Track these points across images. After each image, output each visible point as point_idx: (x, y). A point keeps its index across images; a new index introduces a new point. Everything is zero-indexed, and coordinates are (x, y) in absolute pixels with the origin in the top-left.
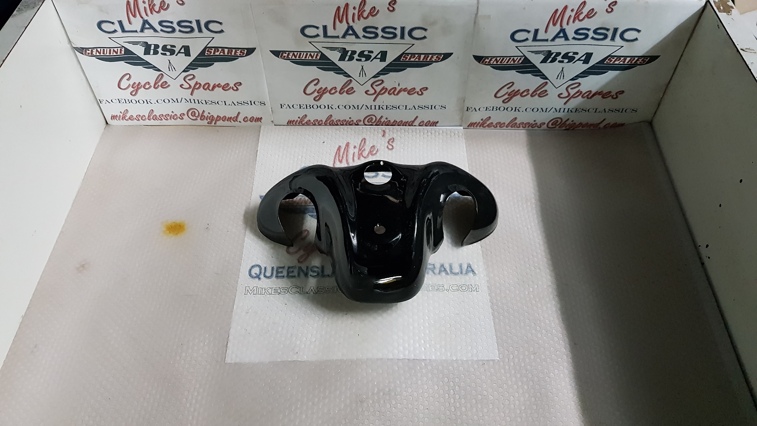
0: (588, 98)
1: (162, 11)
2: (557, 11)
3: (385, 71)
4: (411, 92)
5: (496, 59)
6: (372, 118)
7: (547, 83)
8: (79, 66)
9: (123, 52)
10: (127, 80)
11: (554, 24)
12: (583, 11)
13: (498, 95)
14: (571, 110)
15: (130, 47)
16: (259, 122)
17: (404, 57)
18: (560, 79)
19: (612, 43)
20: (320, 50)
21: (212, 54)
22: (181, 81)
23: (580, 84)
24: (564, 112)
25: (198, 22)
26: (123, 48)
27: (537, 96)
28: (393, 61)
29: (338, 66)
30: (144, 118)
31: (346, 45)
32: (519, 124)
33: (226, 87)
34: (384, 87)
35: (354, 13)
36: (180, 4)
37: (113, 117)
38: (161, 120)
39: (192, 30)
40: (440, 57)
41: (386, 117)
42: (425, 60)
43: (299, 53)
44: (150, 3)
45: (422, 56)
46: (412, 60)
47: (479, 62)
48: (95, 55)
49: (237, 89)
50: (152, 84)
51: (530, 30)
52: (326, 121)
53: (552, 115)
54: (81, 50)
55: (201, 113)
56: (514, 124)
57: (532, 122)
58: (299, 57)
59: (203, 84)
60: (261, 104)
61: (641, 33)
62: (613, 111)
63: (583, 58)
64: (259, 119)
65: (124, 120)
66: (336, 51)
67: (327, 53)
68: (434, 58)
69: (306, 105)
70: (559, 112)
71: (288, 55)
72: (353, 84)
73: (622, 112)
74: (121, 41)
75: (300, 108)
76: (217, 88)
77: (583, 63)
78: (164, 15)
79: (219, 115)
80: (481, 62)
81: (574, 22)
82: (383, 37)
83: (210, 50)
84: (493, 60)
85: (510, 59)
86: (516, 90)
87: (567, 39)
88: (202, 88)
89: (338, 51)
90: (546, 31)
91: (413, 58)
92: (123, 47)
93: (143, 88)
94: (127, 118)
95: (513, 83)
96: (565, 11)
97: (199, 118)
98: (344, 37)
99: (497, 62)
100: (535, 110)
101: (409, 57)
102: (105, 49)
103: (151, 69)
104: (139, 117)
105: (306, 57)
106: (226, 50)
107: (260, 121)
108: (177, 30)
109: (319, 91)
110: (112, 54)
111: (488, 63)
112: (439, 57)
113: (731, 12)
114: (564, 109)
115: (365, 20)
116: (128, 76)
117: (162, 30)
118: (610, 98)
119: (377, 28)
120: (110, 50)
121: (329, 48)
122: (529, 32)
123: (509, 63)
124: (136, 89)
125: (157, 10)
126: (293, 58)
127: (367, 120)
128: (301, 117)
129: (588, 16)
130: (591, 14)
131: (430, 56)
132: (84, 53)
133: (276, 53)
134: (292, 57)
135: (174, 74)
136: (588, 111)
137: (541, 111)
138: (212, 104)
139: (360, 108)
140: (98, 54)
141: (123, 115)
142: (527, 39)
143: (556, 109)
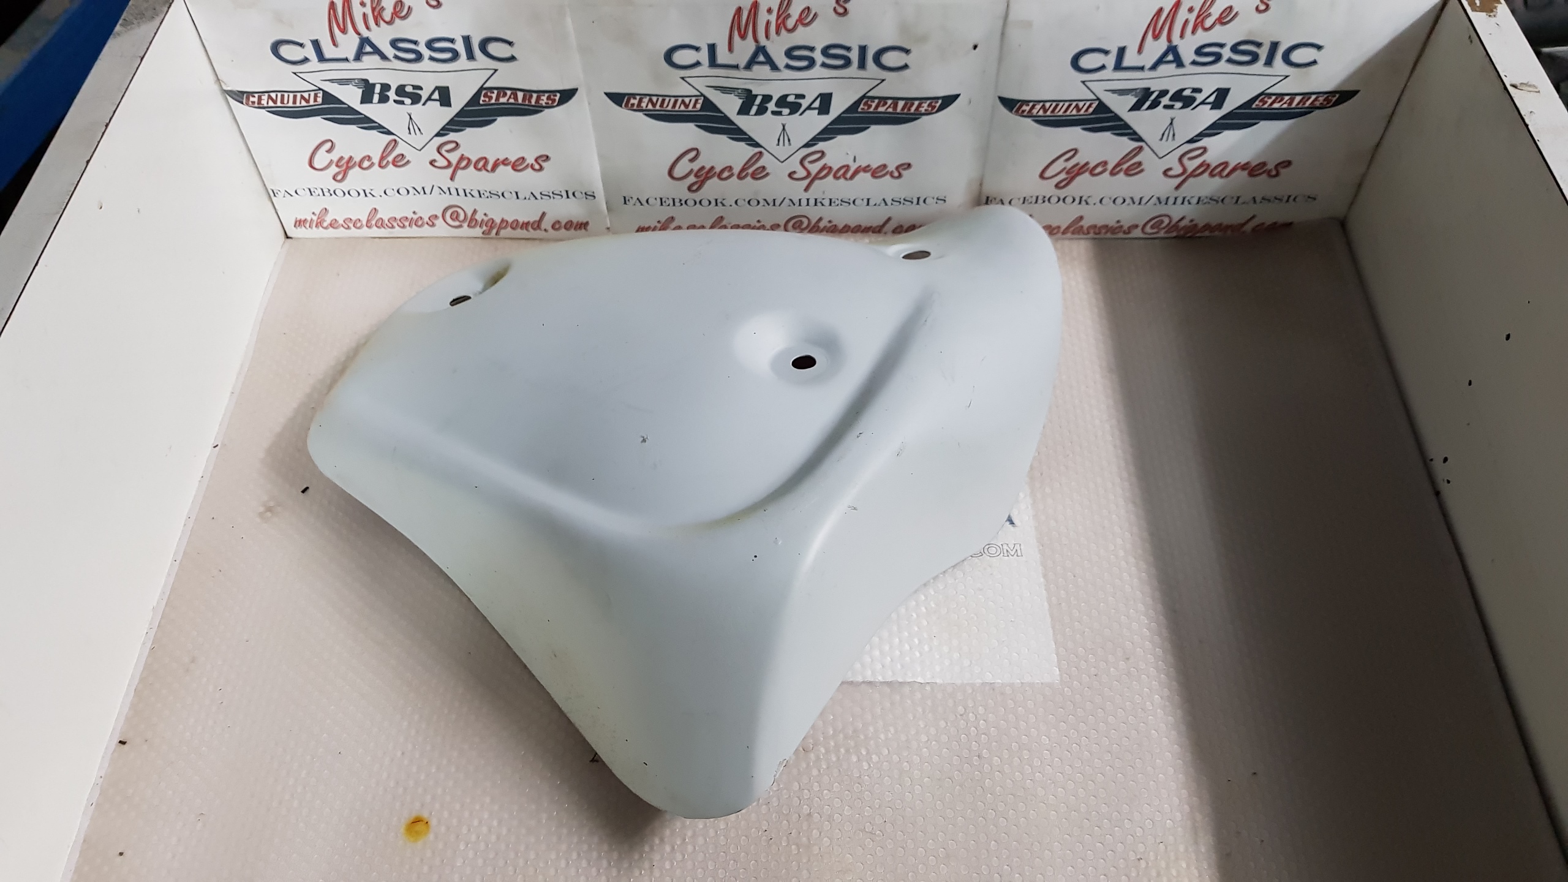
0: (1222, 177)
1: (397, 21)
2: (1161, 10)
3: (827, 133)
4: (878, 172)
5: (1044, 105)
6: (801, 221)
7: (1141, 148)
8: (235, 127)
9: (320, 100)
10: (327, 151)
11: (1156, 37)
12: (1212, 10)
13: (1048, 174)
14: (1188, 200)
15: (335, 90)
16: (583, 230)
17: (864, 105)
18: (1167, 140)
19: (1267, 70)
20: (702, 92)
21: (493, 101)
22: (431, 152)
23: (1205, 150)
24: (1174, 203)
25: (467, 40)
26: (321, 92)
27: (1122, 174)
28: (843, 113)
30: (359, 225)
31: (752, 83)
32: (1090, 227)
33: (518, 165)
34: (825, 164)
35: (769, 19)
36: (433, 7)
37: (298, 223)
38: (393, 227)
39: (456, 55)
40: (936, 104)
41: (828, 220)
43: (660, 99)
44: (374, 6)
45: (901, 104)
46: (881, 109)
47: (1011, 110)
48: (266, 105)
49: (541, 168)
50: (376, 160)
51: (1108, 49)
52: (713, 224)
53: (1153, 210)
54: (238, 96)
55: (469, 214)
56: (1077, 228)
57: (1112, 223)
58: (661, 105)
59: (474, 159)
60: (588, 197)
61: (1323, 51)
62: (1269, 200)
63: (1212, 99)
64: (583, 226)
65: (320, 228)
66: (733, 95)
67: (716, 98)
68: (923, 107)
69: (674, 200)
70: (1166, 204)
71: (640, 101)
72: (766, 161)
73: (1288, 201)
74: (317, 80)
75: (662, 205)
76: (501, 168)
77: (1211, 109)
78: (402, 29)
79: (506, 218)
80: (1014, 110)
81: (1194, 32)
82: (824, 65)
83: (489, 94)
84: (1038, 107)
85: (1070, 106)
86: (1082, 163)
87: (1180, 64)
88: (472, 167)
89: (736, 94)
90: (1140, 51)
91: (884, 105)
92: (320, 89)
93: (357, 168)
94: (325, 224)
95: (1076, 151)
96: (1175, 11)
97: (465, 225)
98: (748, 66)
99: (1045, 111)
100: (1120, 201)
101: (874, 105)
102: (286, 95)
103: (374, 132)
104: (351, 223)
105: (674, 106)
106: (520, 95)
107: (585, 229)
108: (425, 57)
109: (699, 175)
110: (298, 104)
111: (1028, 112)
112: (933, 104)
113: (1495, 10)
114: (1176, 199)
115: (789, 34)
116: (328, 145)
117: (396, 57)
118: (1264, 176)
119: (812, 49)
120: (295, 97)
121: (719, 89)
122: (1106, 52)
123: (1068, 113)
124: (344, 168)
125: (388, 19)
126: (650, 107)
127: (791, 224)
128: (663, 220)
129: (1221, 21)
130: (1227, 16)
131: (916, 103)
132: (244, 102)
133: (617, 98)
134: (647, 107)
135: (417, 140)
136: (1223, 200)
137: (1131, 203)
138: (491, 197)
139: (777, 203)
140: (271, 104)
141: (318, 218)
142: (1103, 67)
143: (1159, 199)
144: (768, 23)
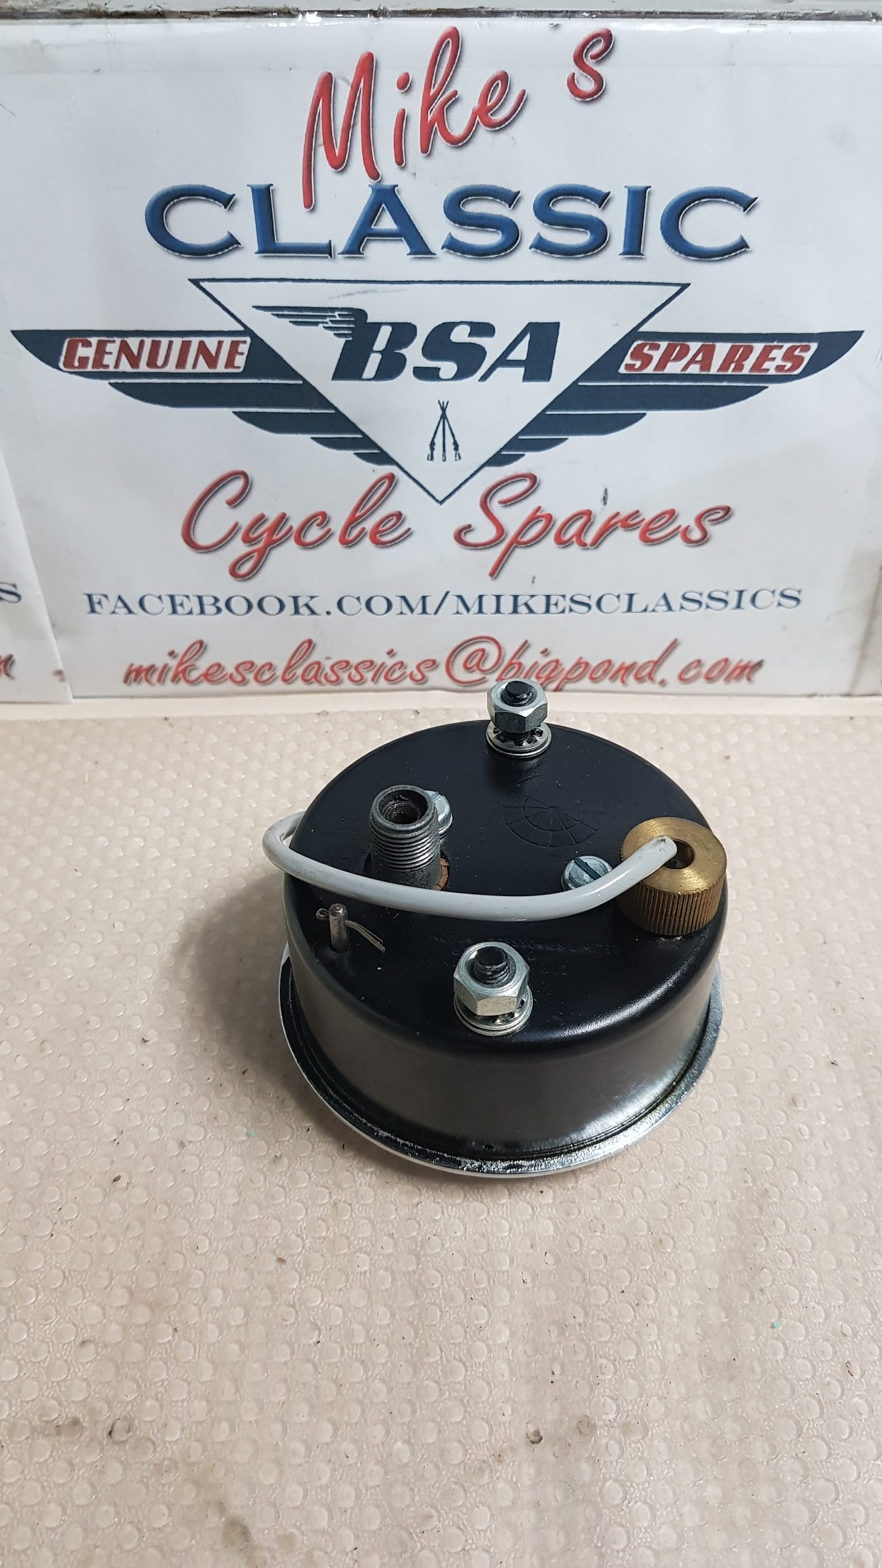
3: (544, 432)
4: (655, 530)
6: (483, 650)
16: (5, 677)
17: (633, 356)
20: (243, 321)
28: (583, 377)
29: (332, 406)
31: (365, 292)
34: (539, 508)
35: (404, 110)
40: (802, 354)
41: (542, 648)
42: (730, 372)
43: (148, 341)
45: (722, 350)
46: (674, 368)
52: (289, 668)
58: (152, 362)
64: (3, 666)
66: (321, 325)
67: (282, 338)
68: (773, 359)
69: (200, 598)
71: (101, 351)
72: (404, 499)
75: (174, 612)
82: (542, 246)
89: (330, 325)
91: (678, 358)
98: (355, 248)
101: (657, 355)
105: (181, 362)
107: (6, 672)
112: (799, 351)
115: (457, 154)
119: (511, 199)
121: (286, 313)
126: (125, 366)
127: (460, 662)
128: (180, 651)
131: (758, 347)
133: (45, 345)
134: (117, 365)
139: (430, 609)
144: (402, 118)
